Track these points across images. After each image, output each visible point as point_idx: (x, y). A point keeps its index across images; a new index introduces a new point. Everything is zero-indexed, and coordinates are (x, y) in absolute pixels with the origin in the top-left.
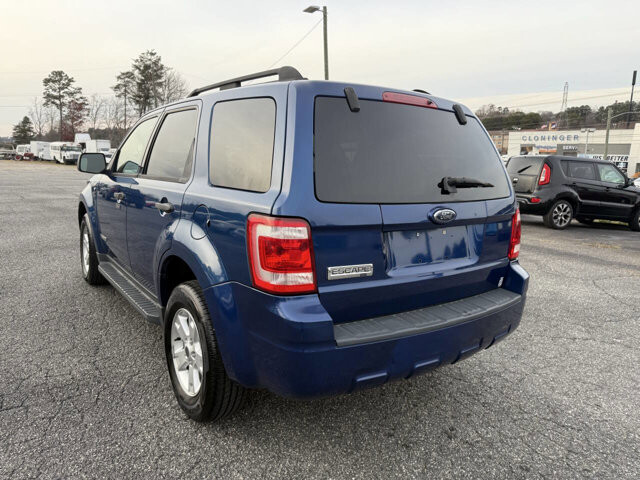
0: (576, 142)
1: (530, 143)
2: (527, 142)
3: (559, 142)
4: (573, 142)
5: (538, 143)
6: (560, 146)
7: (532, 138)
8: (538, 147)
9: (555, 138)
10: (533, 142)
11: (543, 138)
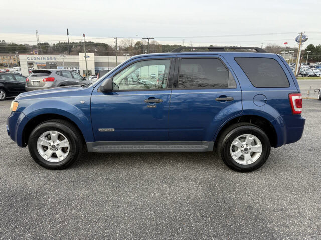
0: (55, 61)
1: (32, 61)
2: (30, 61)
3: (47, 61)
4: (53, 61)
5: (36, 61)
6: (47, 63)
7: (33, 59)
8: (36, 63)
9: (44, 59)
10: (34, 61)
11: (38, 59)
